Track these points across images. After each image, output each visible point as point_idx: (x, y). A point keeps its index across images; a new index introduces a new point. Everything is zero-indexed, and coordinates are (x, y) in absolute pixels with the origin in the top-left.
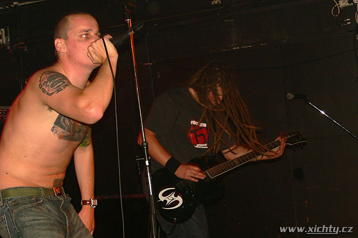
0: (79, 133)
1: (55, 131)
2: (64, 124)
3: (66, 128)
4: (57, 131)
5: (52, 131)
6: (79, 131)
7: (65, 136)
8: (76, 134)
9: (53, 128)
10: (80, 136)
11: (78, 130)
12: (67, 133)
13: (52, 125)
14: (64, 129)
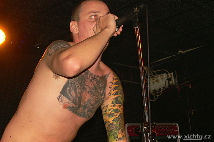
0: (84, 109)
1: (61, 100)
2: (69, 95)
3: (72, 99)
4: (62, 100)
5: (58, 99)
6: (85, 107)
7: (70, 107)
8: (81, 109)
9: (60, 96)
10: (84, 111)
11: (84, 105)
12: (71, 105)
13: (59, 94)
14: (70, 99)
